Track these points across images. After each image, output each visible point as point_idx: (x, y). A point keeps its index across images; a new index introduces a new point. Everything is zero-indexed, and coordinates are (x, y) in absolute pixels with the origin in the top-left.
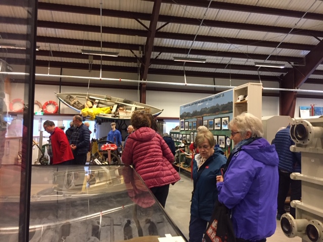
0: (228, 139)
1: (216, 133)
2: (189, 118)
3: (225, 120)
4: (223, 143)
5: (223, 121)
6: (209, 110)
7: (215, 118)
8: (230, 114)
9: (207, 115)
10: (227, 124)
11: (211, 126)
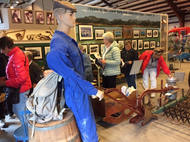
0: (158, 43)
1: (148, 39)
2: (106, 25)
4: (154, 45)
6: (140, 22)
7: (147, 30)
8: (158, 29)
9: (138, 26)
10: (157, 34)
11: (143, 35)
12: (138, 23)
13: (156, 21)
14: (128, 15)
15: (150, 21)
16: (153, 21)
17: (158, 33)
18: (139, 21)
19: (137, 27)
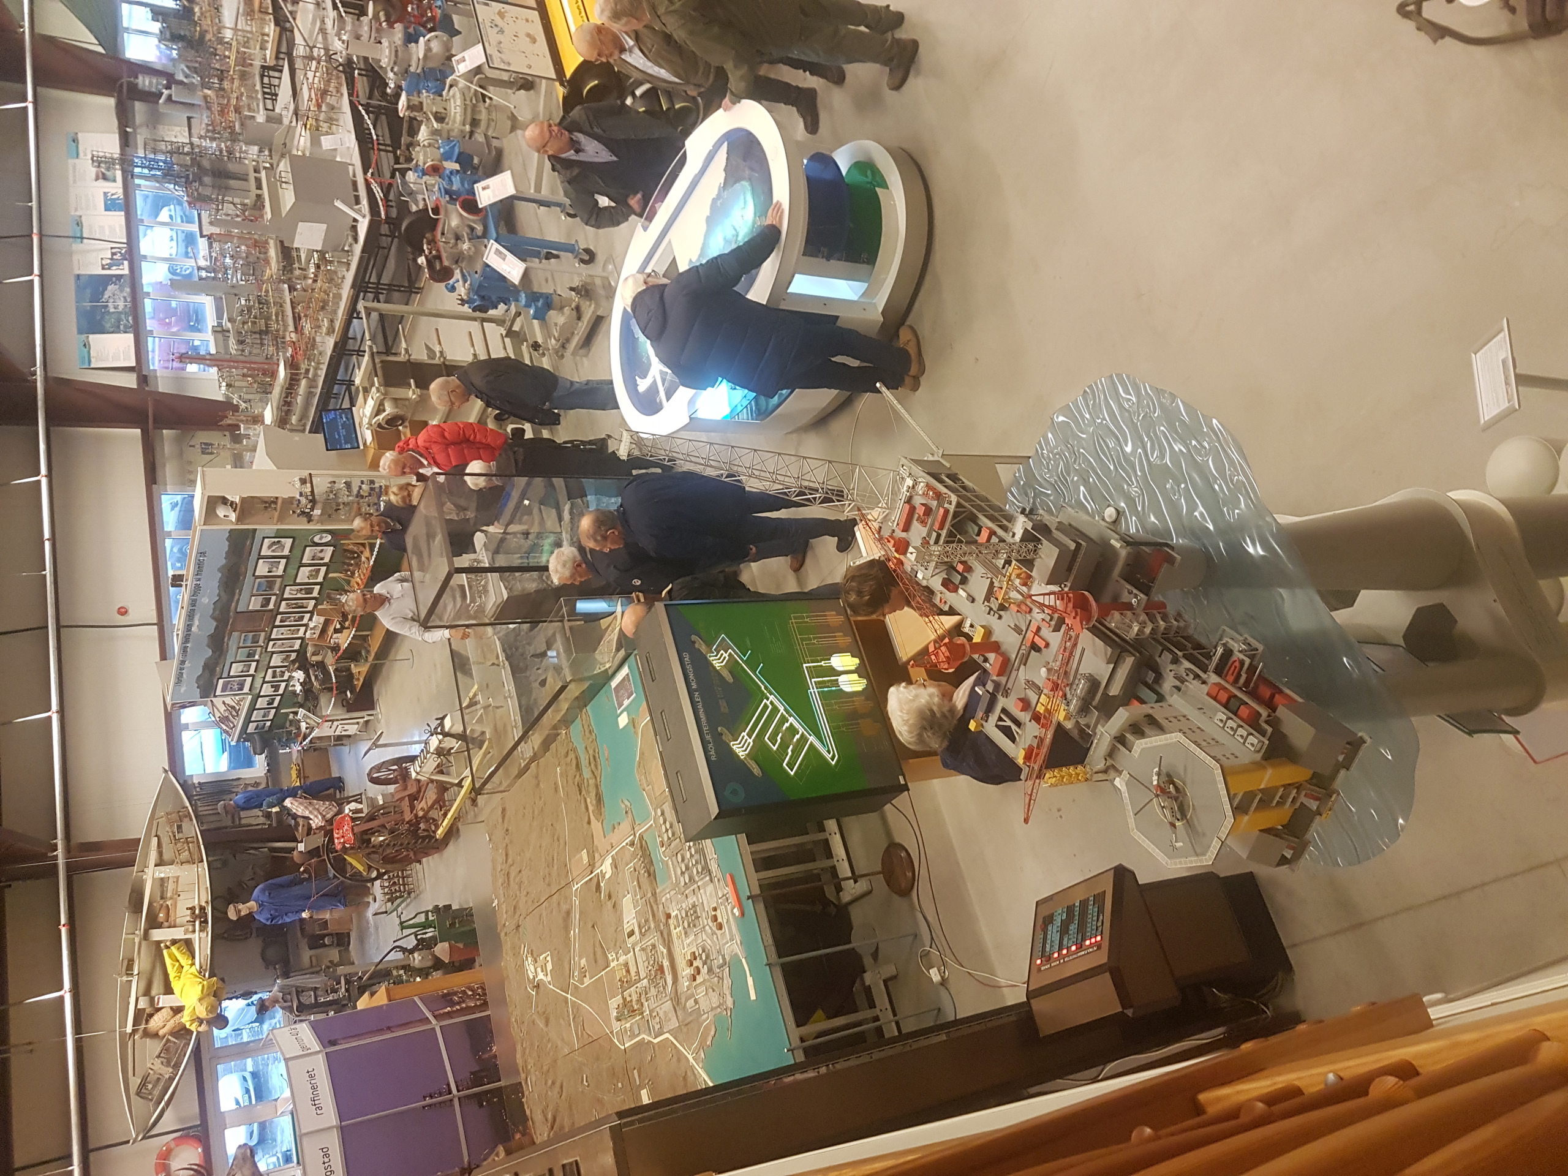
0: (316, 539)
1: (292, 571)
2: (222, 660)
3: (269, 547)
4: (322, 551)
5: (270, 553)
6: (223, 594)
7: (254, 575)
8: (258, 537)
9: (236, 597)
10: (279, 542)
11: (270, 585)
12: (225, 597)
13: (227, 543)
14: (196, 622)
15: (223, 566)
16: (224, 555)
17: (276, 540)
18: (219, 595)
19: (239, 599)
